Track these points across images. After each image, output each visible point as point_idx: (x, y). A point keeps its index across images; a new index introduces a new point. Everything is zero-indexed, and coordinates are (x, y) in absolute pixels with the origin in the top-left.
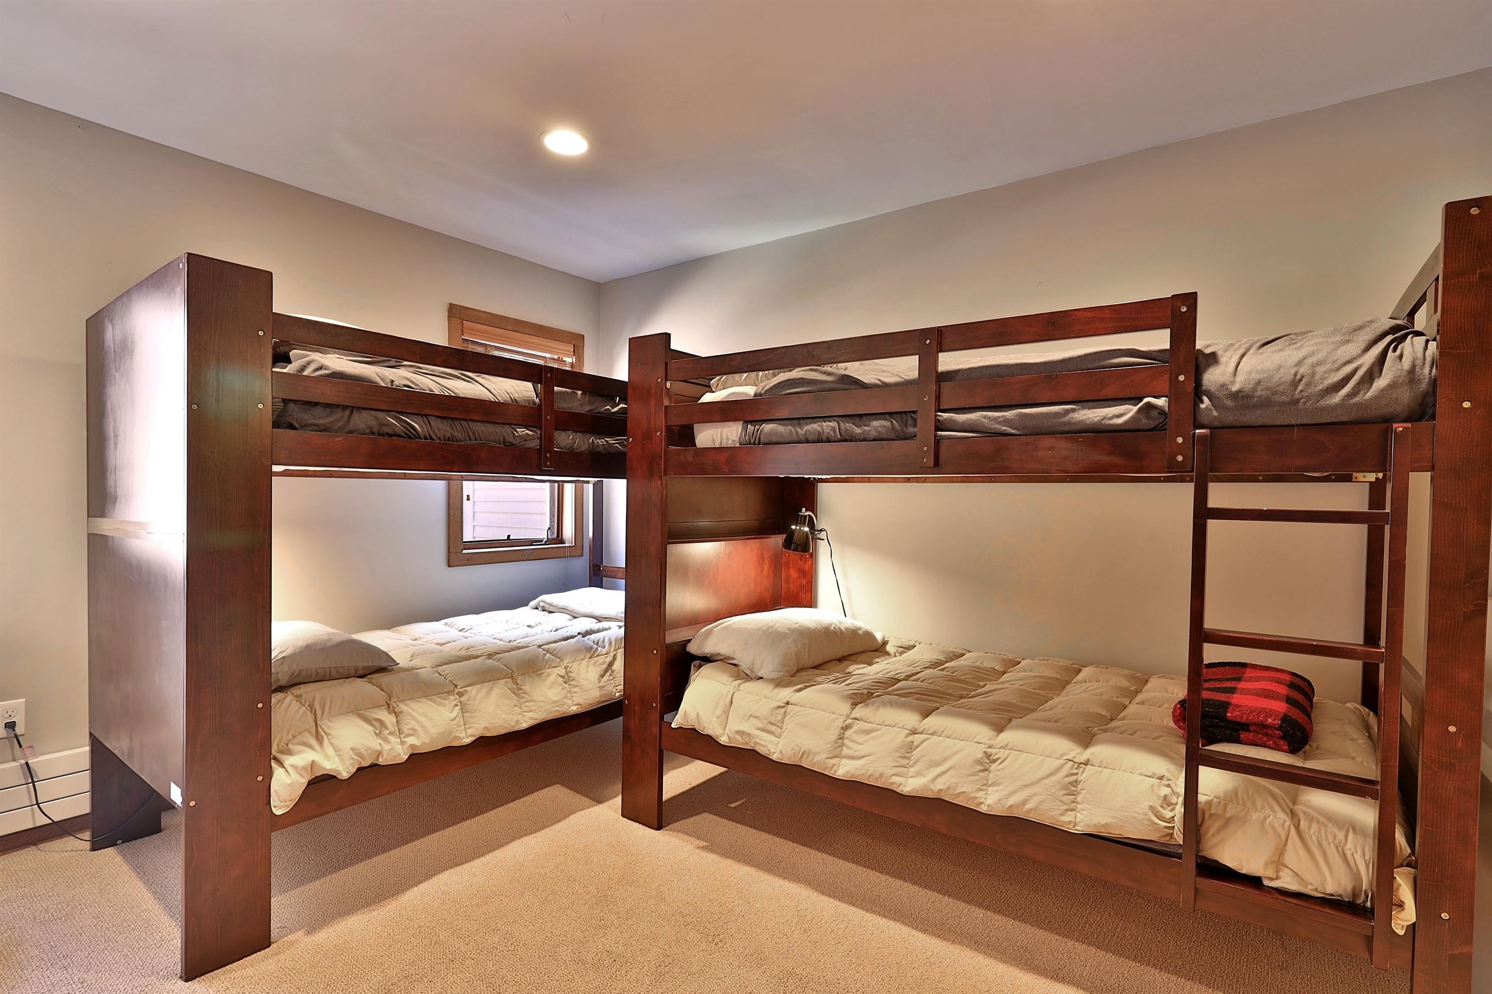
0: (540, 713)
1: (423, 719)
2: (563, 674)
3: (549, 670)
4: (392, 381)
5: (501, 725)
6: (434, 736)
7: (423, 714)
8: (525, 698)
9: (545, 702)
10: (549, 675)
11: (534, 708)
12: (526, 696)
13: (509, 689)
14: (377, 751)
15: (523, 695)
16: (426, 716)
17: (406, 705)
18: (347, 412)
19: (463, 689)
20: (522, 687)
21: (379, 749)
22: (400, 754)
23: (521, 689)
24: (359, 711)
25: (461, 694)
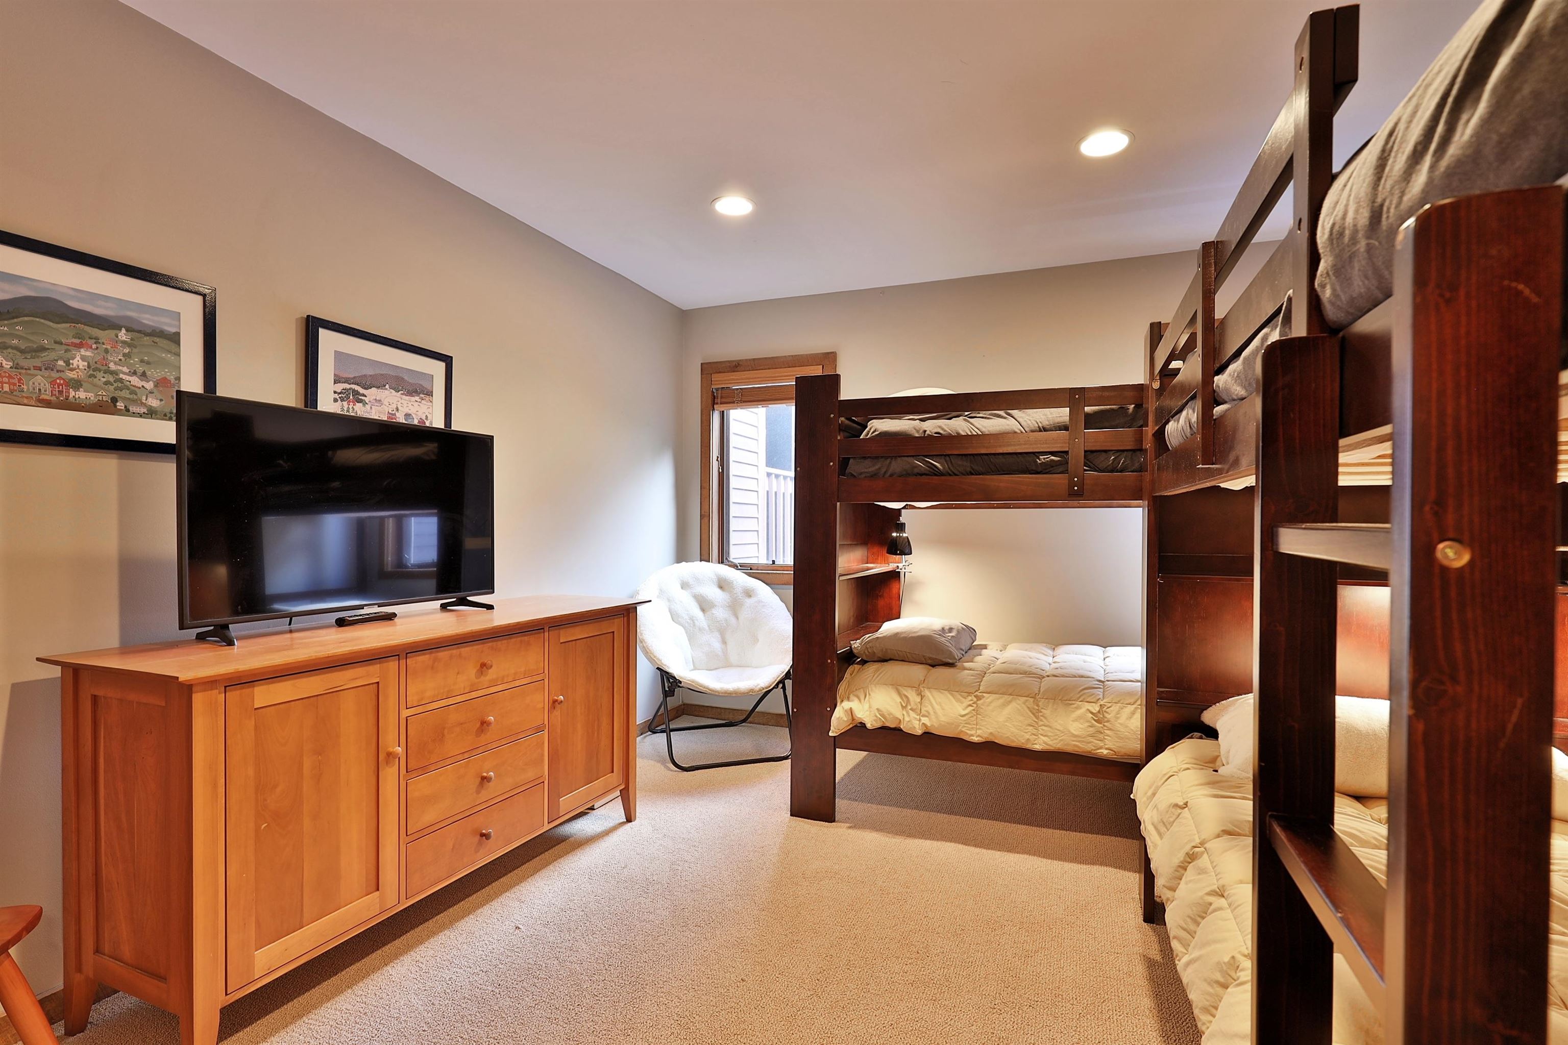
0: (1055, 742)
1: (937, 707)
2: (1094, 712)
3: (1081, 703)
4: (925, 431)
5: (1008, 737)
6: (943, 723)
7: (940, 703)
8: (1043, 721)
9: (1063, 732)
10: (1078, 708)
11: (1050, 734)
12: (1044, 720)
13: (1028, 708)
14: (897, 718)
15: (1042, 718)
16: (941, 705)
17: (930, 692)
18: (888, 461)
19: (981, 694)
20: (1042, 710)
21: (901, 717)
22: (915, 728)
23: (1041, 712)
24: (897, 686)
25: (978, 698)
